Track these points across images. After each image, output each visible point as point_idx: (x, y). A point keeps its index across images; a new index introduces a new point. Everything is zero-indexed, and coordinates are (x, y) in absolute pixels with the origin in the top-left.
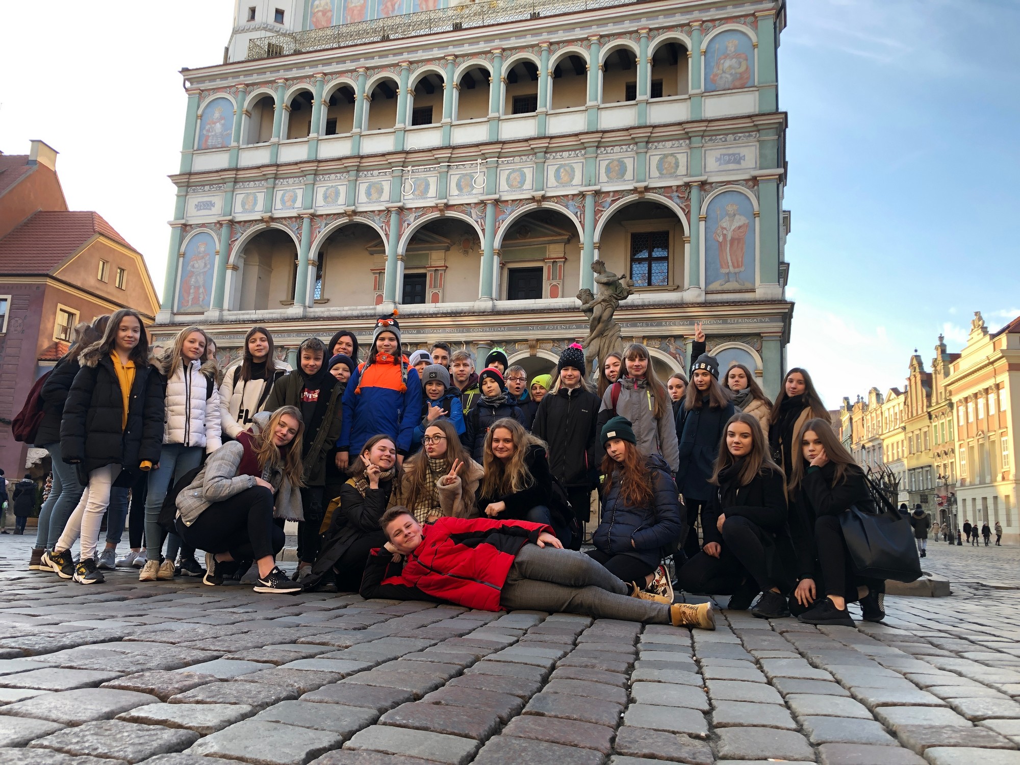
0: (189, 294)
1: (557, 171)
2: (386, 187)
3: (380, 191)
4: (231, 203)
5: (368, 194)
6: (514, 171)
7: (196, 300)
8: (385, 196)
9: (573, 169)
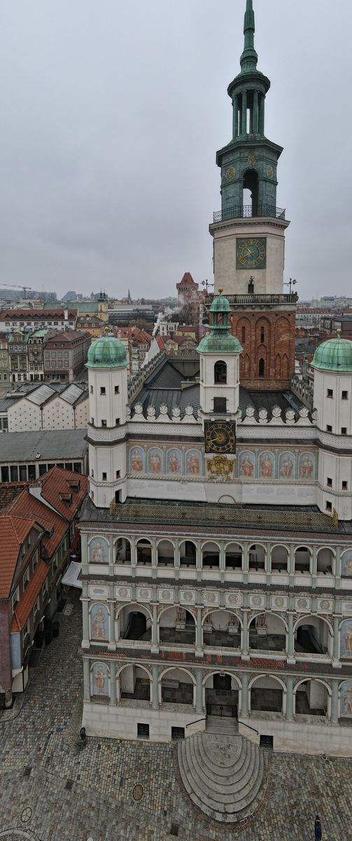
0: (96, 631)
1: (276, 600)
2: (194, 595)
3: (191, 597)
4: (113, 592)
5: (185, 597)
6: (256, 597)
7: (100, 634)
8: (194, 599)
9: (283, 600)
